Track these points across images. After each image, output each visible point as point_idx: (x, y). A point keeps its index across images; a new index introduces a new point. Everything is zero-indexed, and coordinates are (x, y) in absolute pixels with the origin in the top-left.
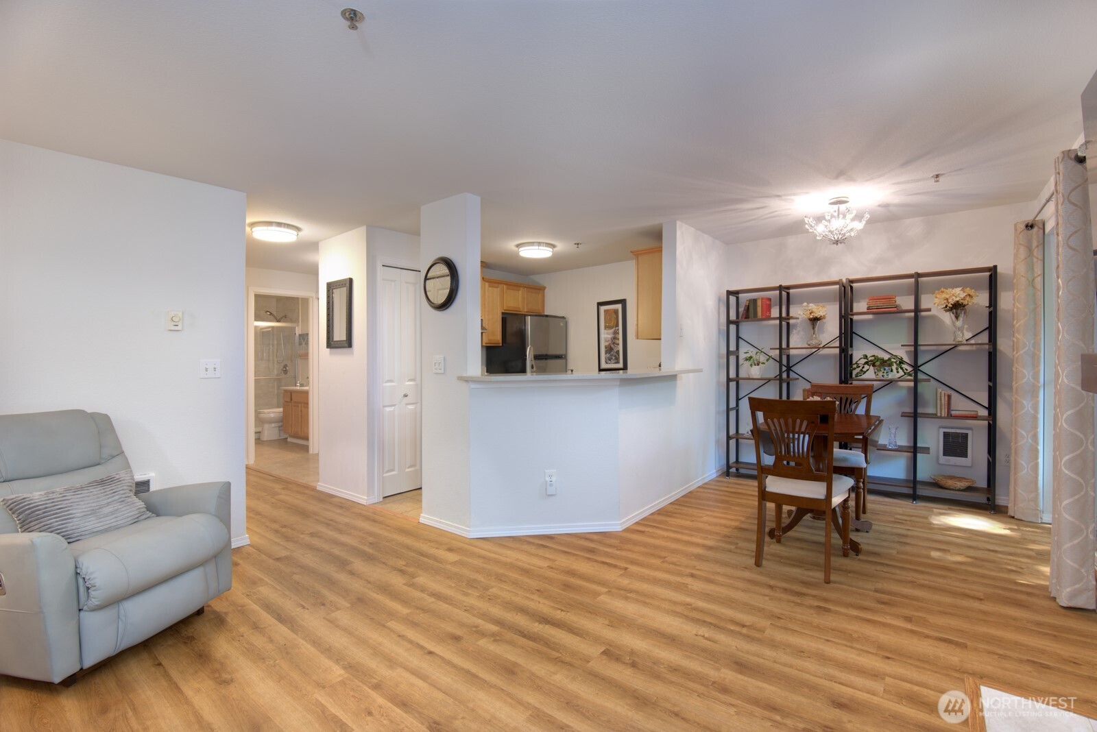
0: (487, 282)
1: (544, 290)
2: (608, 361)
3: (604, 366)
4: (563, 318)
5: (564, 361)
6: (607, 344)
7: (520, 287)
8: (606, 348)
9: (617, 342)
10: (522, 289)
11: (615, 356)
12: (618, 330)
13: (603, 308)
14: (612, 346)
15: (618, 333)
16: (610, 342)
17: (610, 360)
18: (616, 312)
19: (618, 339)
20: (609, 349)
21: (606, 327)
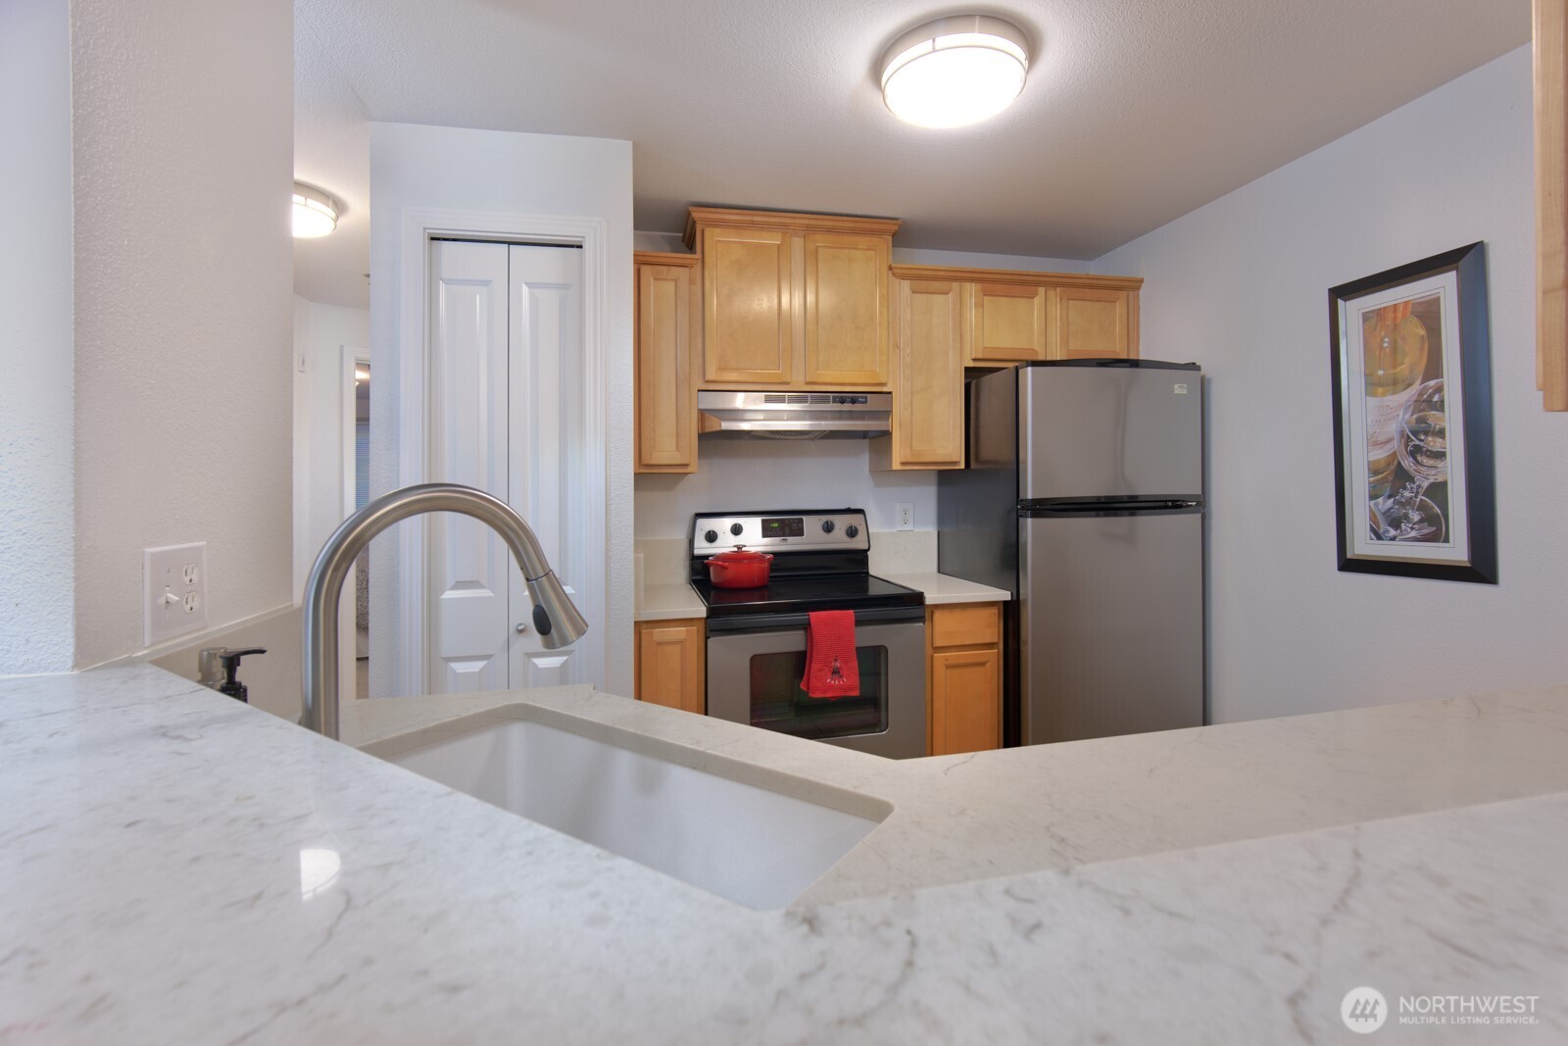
0: (904, 277)
1: (1138, 288)
2: (1383, 526)
3: (1362, 545)
4: (1193, 367)
5: (1188, 521)
6: (1380, 454)
7: (1038, 284)
8: (1374, 470)
9: (1433, 444)
10: (1041, 290)
11: (1422, 507)
12: (1439, 389)
13: (1352, 311)
14: (1408, 463)
15: (1440, 406)
16: (1396, 445)
17: (1395, 523)
18: (1428, 314)
19: (1441, 433)
20: (1393, 478)
21: (1372, 385)
